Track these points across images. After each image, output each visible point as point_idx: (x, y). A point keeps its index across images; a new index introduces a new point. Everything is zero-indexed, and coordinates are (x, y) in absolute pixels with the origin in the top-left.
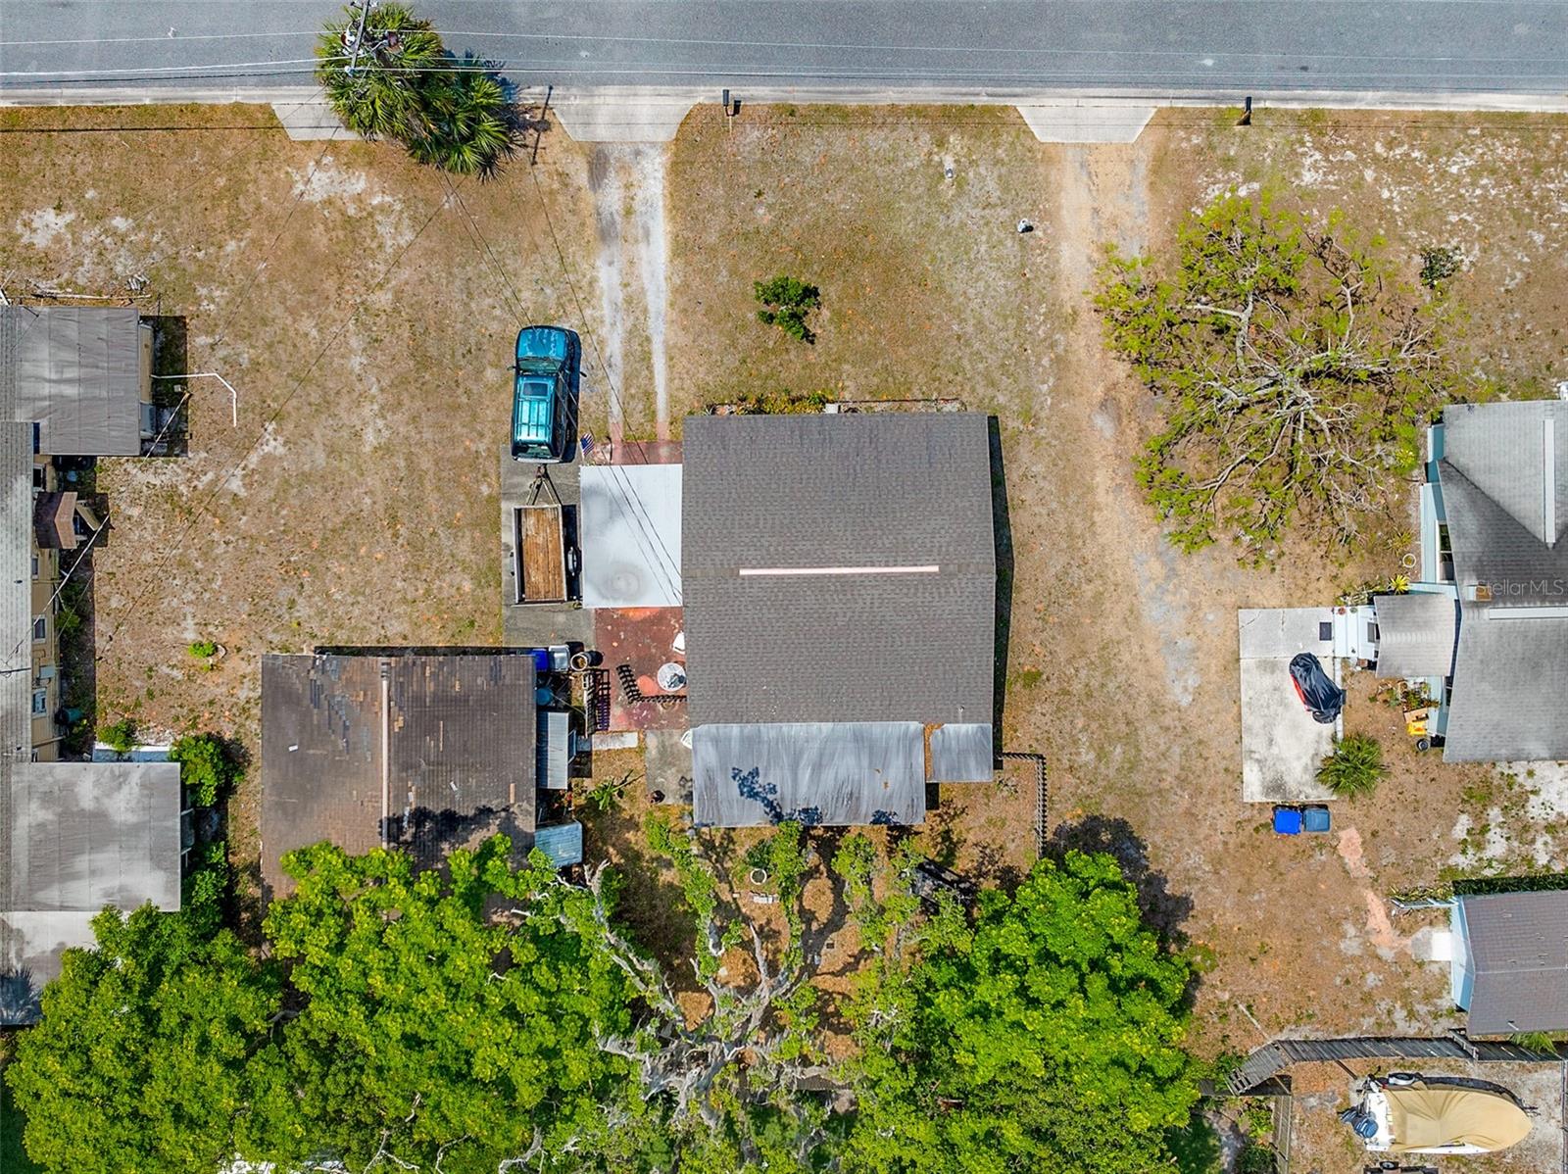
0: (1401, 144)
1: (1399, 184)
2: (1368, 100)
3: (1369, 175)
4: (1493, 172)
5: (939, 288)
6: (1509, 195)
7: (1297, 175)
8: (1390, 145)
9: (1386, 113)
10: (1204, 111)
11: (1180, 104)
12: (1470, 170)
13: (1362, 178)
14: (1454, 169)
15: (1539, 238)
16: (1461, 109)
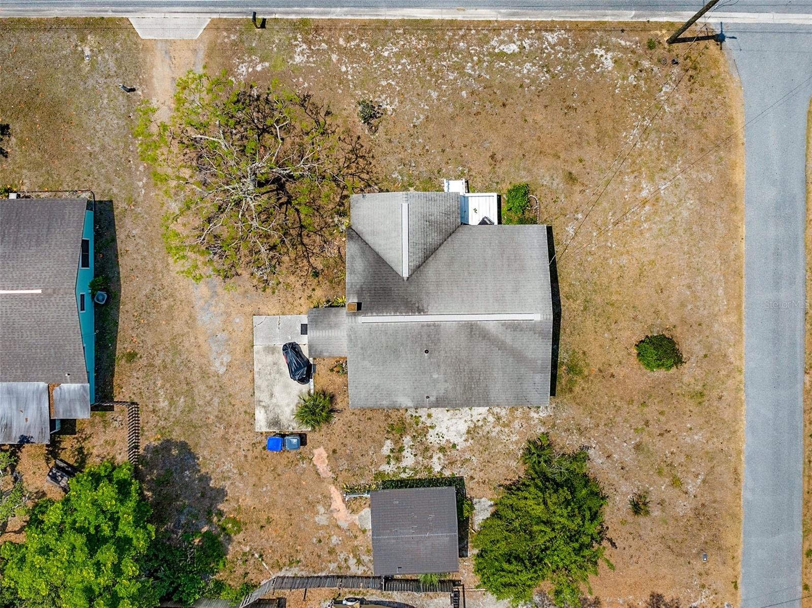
0: (354, 39)
1: (352, 63)
2: (338, 13)
3: (334, 57)
4: (409, 55)
5: (80, 125)
6: (418, 69)
7: (291, 58)
8: (348, 39)
9: (346, 20)
10: (239, 20)
11: (225, 16)
12: (395, 54)
13: (330, 59)
14: (386, 54)
15: (434, 95)
16: (393, 18)
